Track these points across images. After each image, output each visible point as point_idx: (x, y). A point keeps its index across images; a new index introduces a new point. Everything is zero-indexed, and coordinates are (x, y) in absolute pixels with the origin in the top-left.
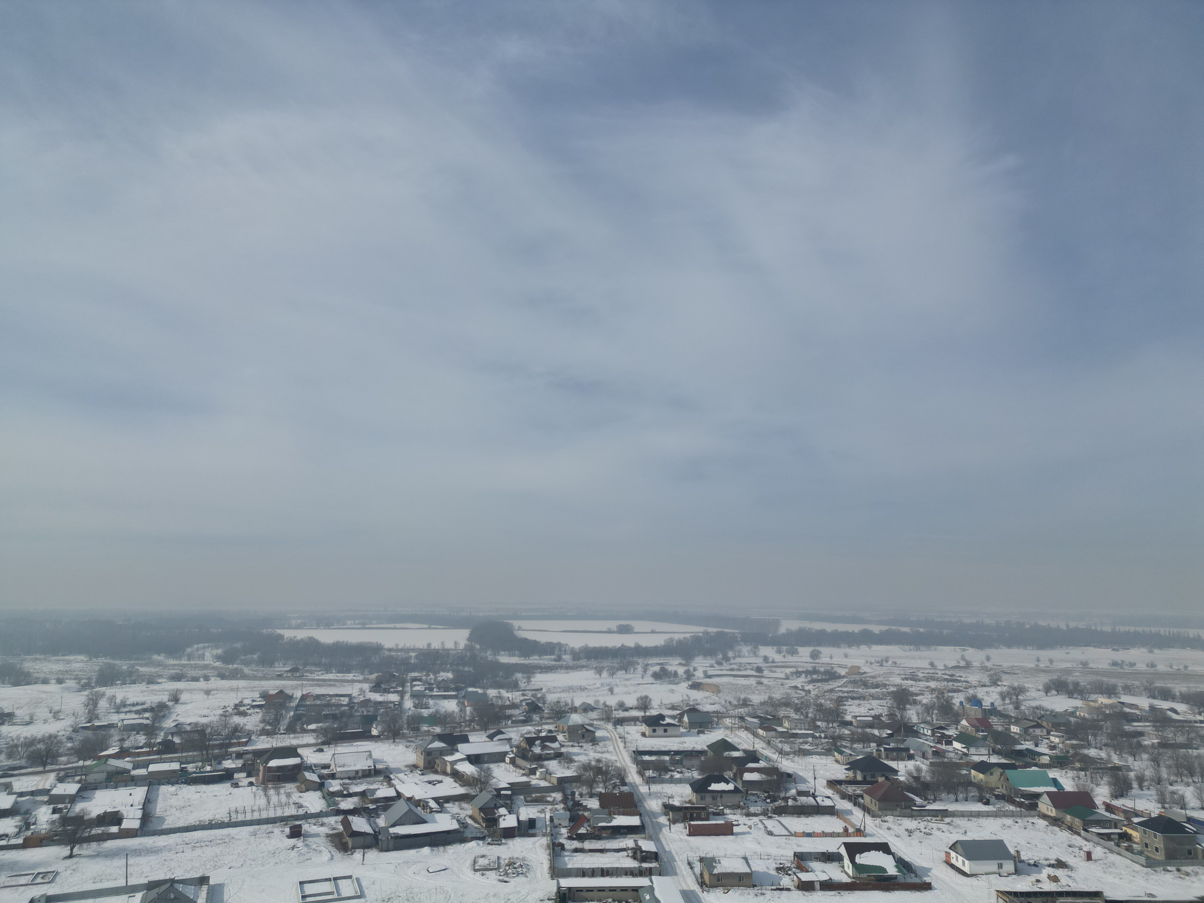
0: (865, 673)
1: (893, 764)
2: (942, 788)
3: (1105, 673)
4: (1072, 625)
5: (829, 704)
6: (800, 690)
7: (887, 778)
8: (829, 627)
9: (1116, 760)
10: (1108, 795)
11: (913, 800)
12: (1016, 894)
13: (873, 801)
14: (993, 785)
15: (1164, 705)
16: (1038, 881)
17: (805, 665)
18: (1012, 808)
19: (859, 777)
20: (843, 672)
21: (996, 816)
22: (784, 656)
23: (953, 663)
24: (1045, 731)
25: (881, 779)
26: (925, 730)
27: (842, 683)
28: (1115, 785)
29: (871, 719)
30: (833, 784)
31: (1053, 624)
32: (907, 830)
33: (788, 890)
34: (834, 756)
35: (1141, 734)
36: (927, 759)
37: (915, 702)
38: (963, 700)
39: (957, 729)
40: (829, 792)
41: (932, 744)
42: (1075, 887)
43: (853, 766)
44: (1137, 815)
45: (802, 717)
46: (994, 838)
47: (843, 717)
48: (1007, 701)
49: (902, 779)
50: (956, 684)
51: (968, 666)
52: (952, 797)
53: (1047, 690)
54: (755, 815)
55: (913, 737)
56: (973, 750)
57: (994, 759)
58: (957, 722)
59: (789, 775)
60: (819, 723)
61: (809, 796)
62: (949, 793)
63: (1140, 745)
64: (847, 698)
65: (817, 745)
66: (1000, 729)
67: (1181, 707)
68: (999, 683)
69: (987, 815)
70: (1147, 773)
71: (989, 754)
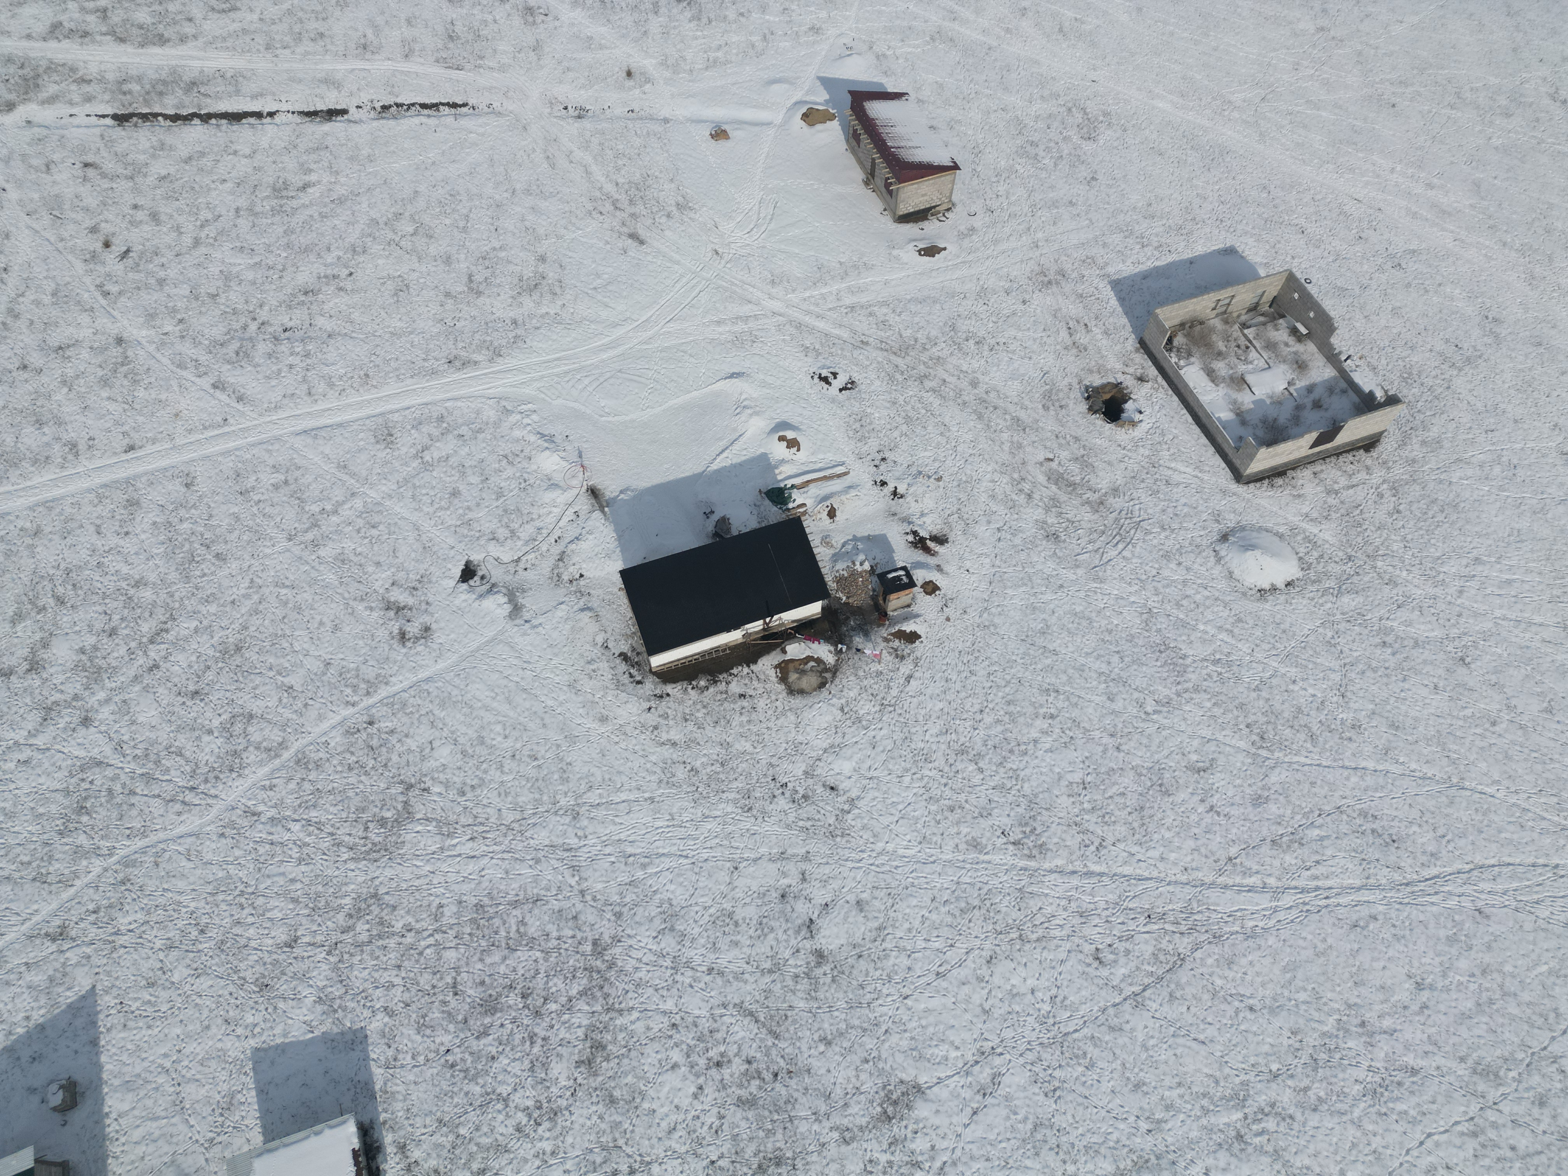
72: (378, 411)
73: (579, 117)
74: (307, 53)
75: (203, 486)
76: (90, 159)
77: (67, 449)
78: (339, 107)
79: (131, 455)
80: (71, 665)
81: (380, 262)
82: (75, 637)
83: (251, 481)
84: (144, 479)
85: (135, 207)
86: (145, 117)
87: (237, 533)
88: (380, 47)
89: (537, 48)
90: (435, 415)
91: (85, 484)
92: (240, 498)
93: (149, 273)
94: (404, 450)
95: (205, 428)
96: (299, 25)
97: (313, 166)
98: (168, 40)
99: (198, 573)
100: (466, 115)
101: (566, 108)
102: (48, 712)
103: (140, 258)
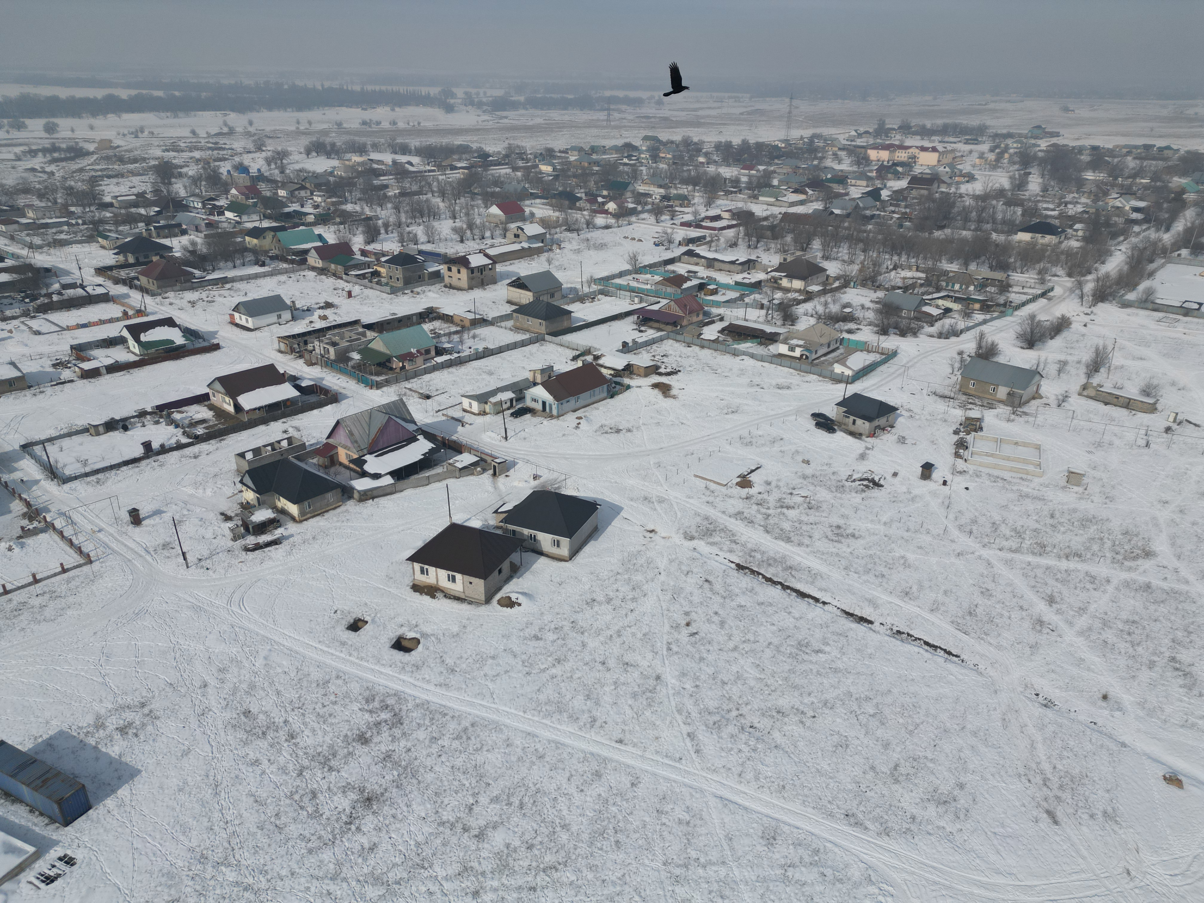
0: (118, 147)
1: (166, 242)
2: (219, 257)
3: (357, 133)
4: (327, 84)
5: (80, 186)
6: (40, 172)
7: (162, 257)
8: (63, 93)
9: (368, 212)
10: (363, 242)
11: (192, 273)
12: (294, 336)
13: (151, 280)
14: (267, 248)
15: (403, 159)
16: (311, 322)
17: (39, 141)
18: (285, 266)
19: (131, 260)
20: (91, 147)
21: (272, 275)
22: (8, 132)
23: (216, 130)
24: (309, 192)
25: (155, 259)
26: (196, 203)
27: (92, 160)
28: (367, 233)
29: (134, 197)
30: (101, 271)
31: (310, 85)
32: (190, 302)
33: (72, 381)
34: (98, 242)
35: (386, 187)
36: (201, 232)
37: (181, 175)
38: (230, 169)
39: (227, 198)
40: (100, 280)
41: (204, 217)
42: (340, 320)
43: (122, 249)
44: (384, 255)
45: (50, 204)
46: (271, 294)
47: (101, 199)
48: (273, 166)
49: (177, 255)
50: (221, 152)
51: (231, 132)
52: (230, 264)
53: (308, 152)
54: (14, 318)
55: (184, 211)
56: (245, 218)
57: (266, 224)
58: (227, 192)
59: (47, 270)
60: (73, 209)
61: (77, 287)
62: (226, 261)
63: (385, 196)
64: (102, 177)
65: (75, 233)
66: (268, 194)
67: (415, 160)
68: (264, 149)
69: (264, 275)
70: (391, 220)
71: (261, 220)
72: (776, 816)
73: (1045, 706)
74: (868, 581)
75: (640, 791)
76: (710, 578)
77: (590, 720)
78: (869, 618)
79: (617, 745)
80: (496, 850)
81: (838, 720)
82: (511, 832)
83: (668, 808)
84: (614, 764)
85: (716, 613)
86: (753, 572)
87: (637, 835)
88: (917, 598)
89: (1034, 647)
90: (814, 846)
91: (583, 745)
92: (655, 814)
93: (699, 651)
94: (777, 856)
95: (667, 756)
96: (872, 565)
97: (831, 642)
98: (792, 542)
99: (599, 845)
100: (954, 663)
101: (1037, 695)
102: (465, 870)
103: (700, 640)
